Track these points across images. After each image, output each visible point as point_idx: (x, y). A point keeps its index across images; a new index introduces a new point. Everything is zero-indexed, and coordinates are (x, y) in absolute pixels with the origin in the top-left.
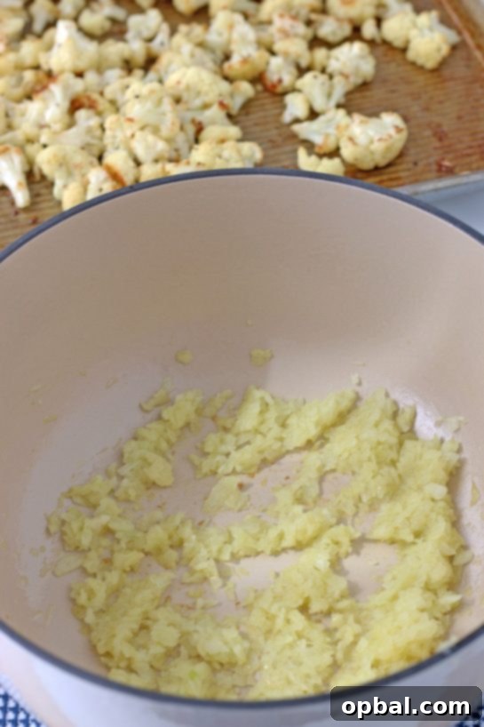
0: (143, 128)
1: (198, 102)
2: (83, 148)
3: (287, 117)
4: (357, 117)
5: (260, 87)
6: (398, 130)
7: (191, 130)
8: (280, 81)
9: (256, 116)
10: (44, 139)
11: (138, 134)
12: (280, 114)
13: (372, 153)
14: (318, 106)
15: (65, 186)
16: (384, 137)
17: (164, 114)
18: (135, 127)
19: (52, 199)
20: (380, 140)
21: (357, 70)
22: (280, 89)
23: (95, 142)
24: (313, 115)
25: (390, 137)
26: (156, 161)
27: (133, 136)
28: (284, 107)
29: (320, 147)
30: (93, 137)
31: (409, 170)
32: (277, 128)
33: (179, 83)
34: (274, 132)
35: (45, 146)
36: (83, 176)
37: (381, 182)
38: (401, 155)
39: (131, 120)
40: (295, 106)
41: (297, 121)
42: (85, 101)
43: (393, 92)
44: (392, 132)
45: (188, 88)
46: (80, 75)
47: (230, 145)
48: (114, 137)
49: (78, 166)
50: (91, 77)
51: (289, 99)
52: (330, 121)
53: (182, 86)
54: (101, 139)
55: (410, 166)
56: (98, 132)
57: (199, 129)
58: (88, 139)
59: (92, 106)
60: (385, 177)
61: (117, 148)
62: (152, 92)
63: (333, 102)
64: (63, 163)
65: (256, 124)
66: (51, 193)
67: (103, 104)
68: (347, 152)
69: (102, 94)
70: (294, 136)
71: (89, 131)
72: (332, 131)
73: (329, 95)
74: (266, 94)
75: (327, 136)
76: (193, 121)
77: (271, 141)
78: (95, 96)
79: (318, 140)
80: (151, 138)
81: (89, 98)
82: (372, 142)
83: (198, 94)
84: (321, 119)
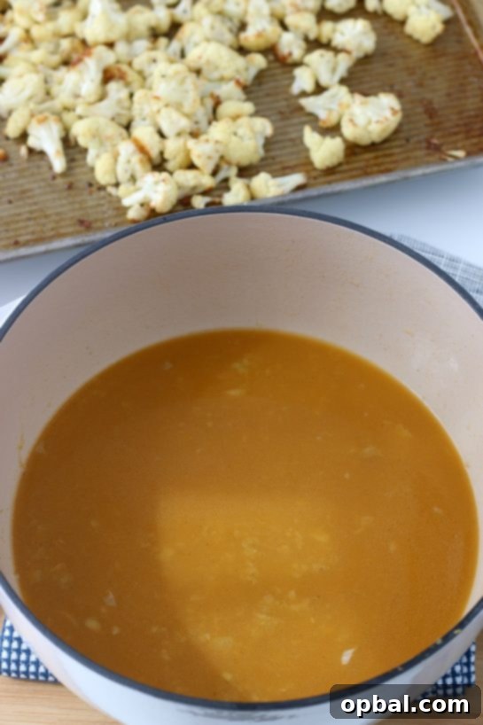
0: (167, 105)
1: (216, 75)
2: (113, 119)
3: (296, 89)
4: (358, 98)
5: (271, 57)
6: (394, 112)
7: (210, 103)
8: (290, 54)
9: (267, 87)
10: (79, 110)
11: (164, 111)
12: (290, 85)
13: (369, 133)
14: (324, 81)
15: (98, 156)
16: (381, 119)
17: (187, 92)
18: (161, 104)
19: (85, 165)
20: (378, 122)
21: (360, 46)
22: (290, 61)
23: (124, 112)
24: (319, 89)
25: (386, 119)
26: (179, 134)
27: (159, 111)
28: (292, 79)
29: (324, 122)
30: (123, 108)
31: (401, 146)
32: (286, 99)
33: (200, 58)
34: (284, 103)
35: (80, 117)
36: (114, 146)
37: (376, 158)
38: (397, 131)
39: (157, 98)
40: (303, 80)
41: (304, 94)
42: (116, 72)
43: (391, 65)
44: (388, 114)
45: (208, 62)
46: (110, 45)
47: (244, 121)
48: (142, 109)
49: (109, 138)
50: (121, 48)
51: (298, 72)
52: (333, 96)
53: (203, 61)
54: (130, 109)
55: (403, 142)
56: (127, 103)
57: (217, 102)
58: (118, 110)
59: (122, 77)
60: (380, 153)
61: (144, 119)
62: (177, 73)
63: (337, 78)
64: (96, 135)
65: (268, 95)
66: (85, 158)
67: (132, 76)
68: (348, 131)
69: (130, 64)
70: (301, 109)
71: (119, 102)
72: (334, 106)
73: (334, 70)
74: (277, 65)
75: (330, 110)
76: (212, 96)
77: (281, 113)
78: (125, 68)
79: (322, 115)
80: (175, 115)
81: (119, 70)
82: (369, 122)
83: (217, 68)
84: (326, 95)
